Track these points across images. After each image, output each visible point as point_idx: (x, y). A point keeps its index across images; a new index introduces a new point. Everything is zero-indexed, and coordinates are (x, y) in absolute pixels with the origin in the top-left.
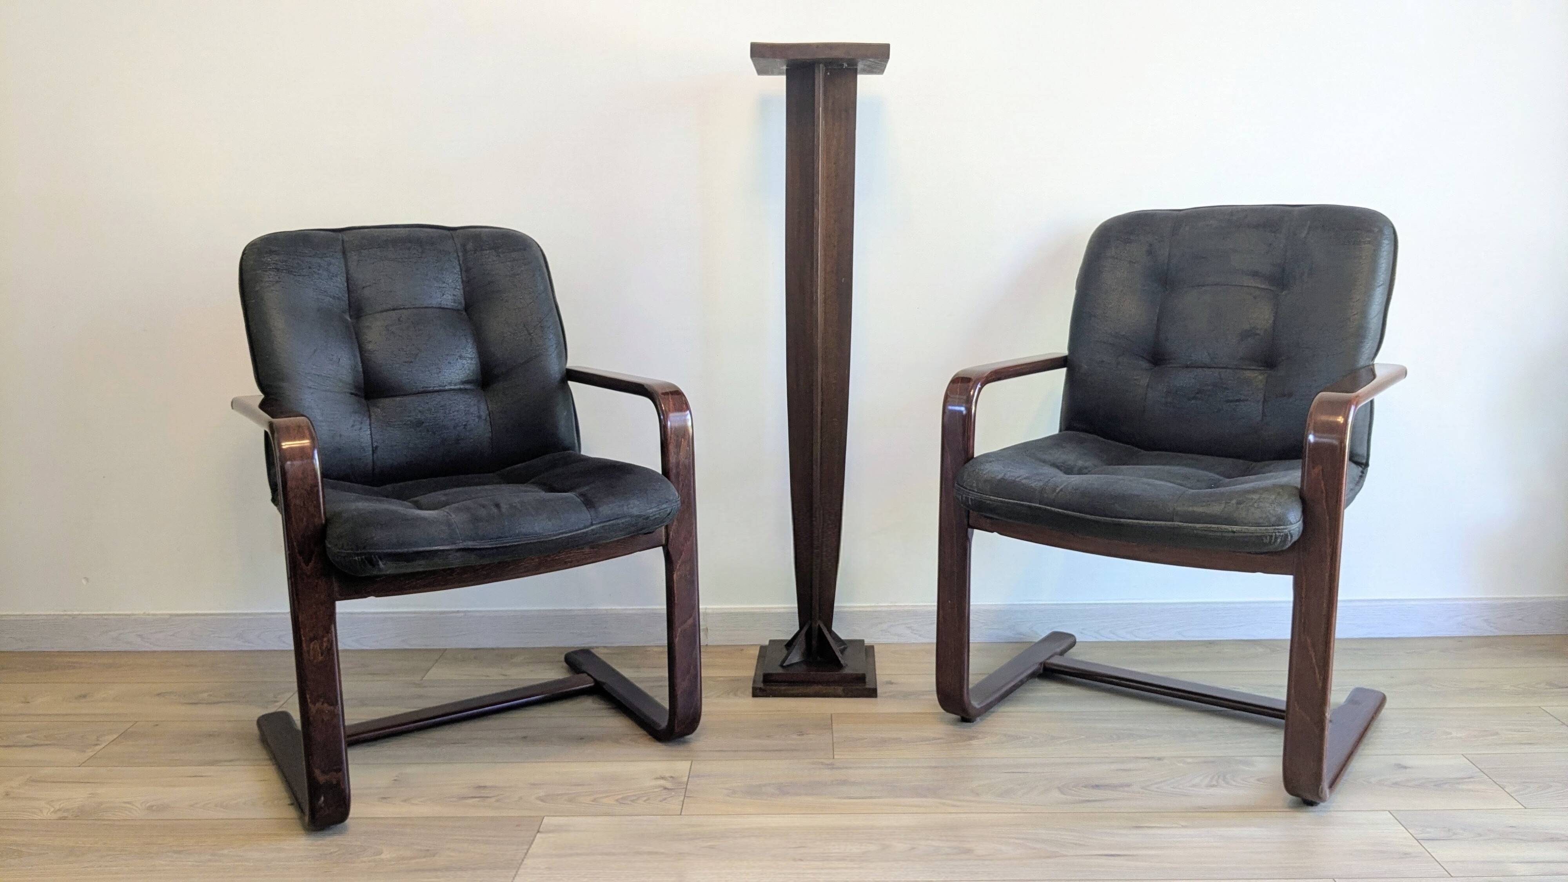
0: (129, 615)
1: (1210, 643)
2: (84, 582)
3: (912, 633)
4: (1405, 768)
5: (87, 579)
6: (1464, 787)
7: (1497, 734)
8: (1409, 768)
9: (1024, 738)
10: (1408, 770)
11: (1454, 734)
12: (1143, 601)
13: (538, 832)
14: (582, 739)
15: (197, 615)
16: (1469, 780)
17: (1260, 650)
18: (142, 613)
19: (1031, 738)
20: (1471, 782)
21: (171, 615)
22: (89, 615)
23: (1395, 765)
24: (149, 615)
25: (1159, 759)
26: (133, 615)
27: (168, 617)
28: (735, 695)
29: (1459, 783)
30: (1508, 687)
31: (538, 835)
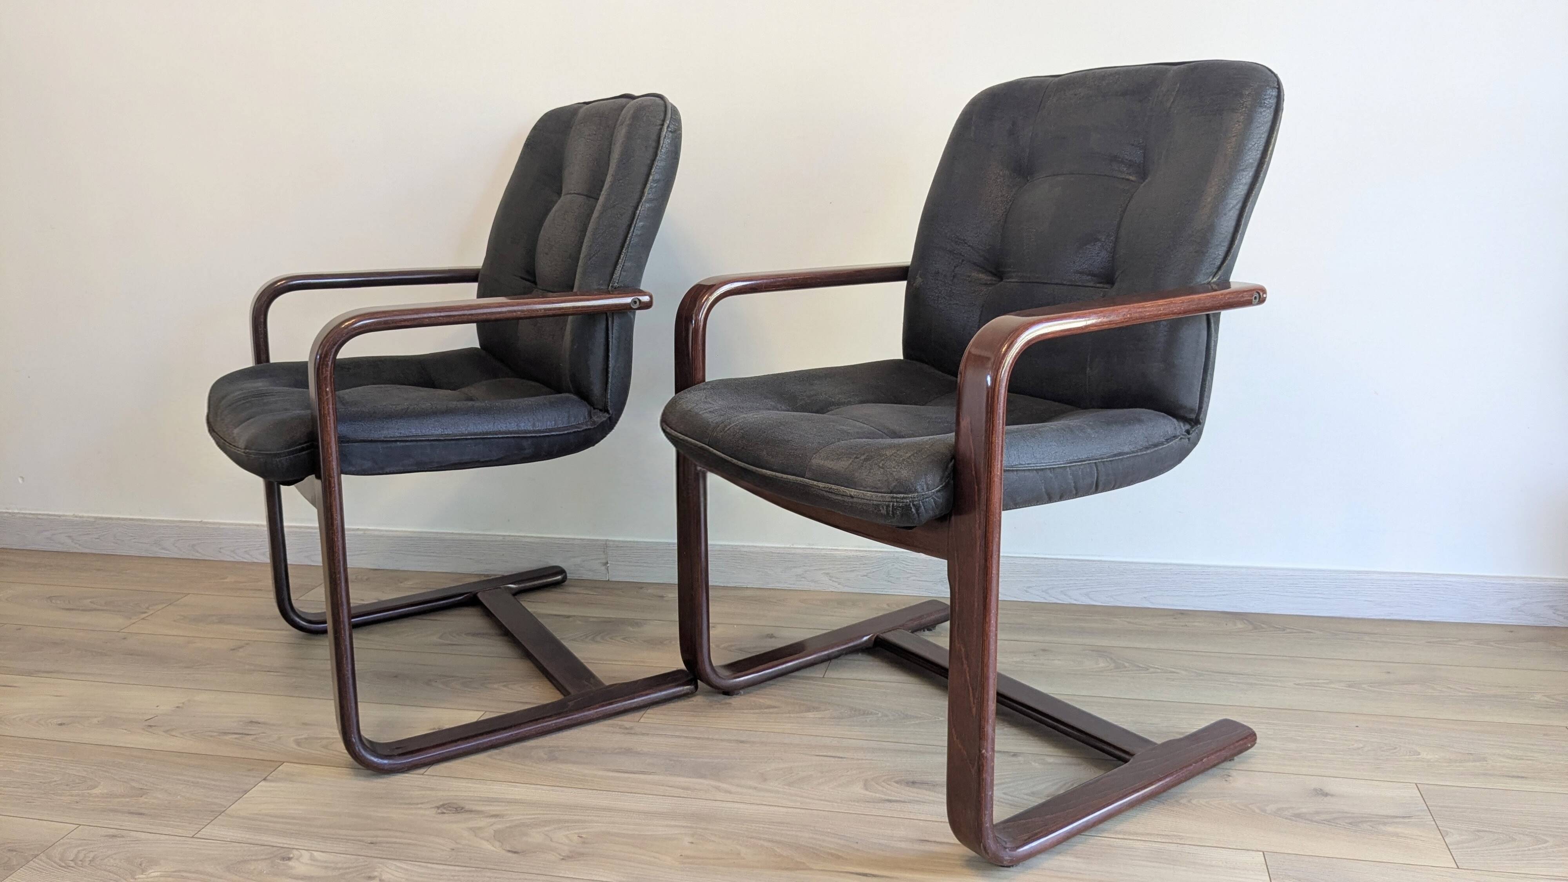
0: (60, 516)
1: (1182, 614)
2: (20, 480)
3: (830, 580)
4: (1326, 795)
5: (22, 477)
6: (1390, 829)
7: (1485, 759)
8: (1332, 795)
9: (871, 713)
10: (1329, 797)
11: (1424, 755)
12: (1103, 559)
13: (265, 779)
14: (396, 677)
15: (119, 519)
16: (1401, 820)
17: (1240, 625)
18: (72, 514)
19: (880, 715)
20: (1404, 823)
21: (96, 518)
22: (26, 514)
23: (1315, 790)
24: (76, 517)
25: (1015, 755)
26: (64, 516)
27: (93, 520)
28: (593, 639)
29: (1385, 824)
30: (1538, 697)
31: (263, 783)
